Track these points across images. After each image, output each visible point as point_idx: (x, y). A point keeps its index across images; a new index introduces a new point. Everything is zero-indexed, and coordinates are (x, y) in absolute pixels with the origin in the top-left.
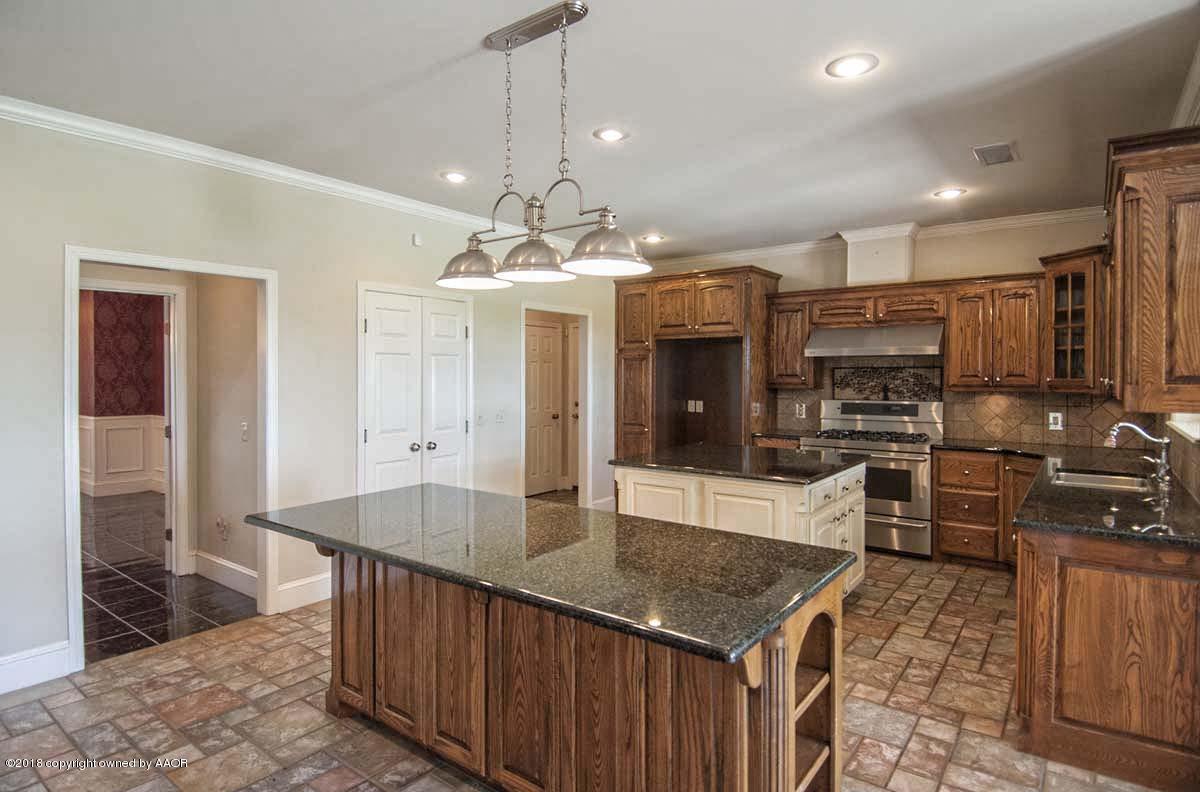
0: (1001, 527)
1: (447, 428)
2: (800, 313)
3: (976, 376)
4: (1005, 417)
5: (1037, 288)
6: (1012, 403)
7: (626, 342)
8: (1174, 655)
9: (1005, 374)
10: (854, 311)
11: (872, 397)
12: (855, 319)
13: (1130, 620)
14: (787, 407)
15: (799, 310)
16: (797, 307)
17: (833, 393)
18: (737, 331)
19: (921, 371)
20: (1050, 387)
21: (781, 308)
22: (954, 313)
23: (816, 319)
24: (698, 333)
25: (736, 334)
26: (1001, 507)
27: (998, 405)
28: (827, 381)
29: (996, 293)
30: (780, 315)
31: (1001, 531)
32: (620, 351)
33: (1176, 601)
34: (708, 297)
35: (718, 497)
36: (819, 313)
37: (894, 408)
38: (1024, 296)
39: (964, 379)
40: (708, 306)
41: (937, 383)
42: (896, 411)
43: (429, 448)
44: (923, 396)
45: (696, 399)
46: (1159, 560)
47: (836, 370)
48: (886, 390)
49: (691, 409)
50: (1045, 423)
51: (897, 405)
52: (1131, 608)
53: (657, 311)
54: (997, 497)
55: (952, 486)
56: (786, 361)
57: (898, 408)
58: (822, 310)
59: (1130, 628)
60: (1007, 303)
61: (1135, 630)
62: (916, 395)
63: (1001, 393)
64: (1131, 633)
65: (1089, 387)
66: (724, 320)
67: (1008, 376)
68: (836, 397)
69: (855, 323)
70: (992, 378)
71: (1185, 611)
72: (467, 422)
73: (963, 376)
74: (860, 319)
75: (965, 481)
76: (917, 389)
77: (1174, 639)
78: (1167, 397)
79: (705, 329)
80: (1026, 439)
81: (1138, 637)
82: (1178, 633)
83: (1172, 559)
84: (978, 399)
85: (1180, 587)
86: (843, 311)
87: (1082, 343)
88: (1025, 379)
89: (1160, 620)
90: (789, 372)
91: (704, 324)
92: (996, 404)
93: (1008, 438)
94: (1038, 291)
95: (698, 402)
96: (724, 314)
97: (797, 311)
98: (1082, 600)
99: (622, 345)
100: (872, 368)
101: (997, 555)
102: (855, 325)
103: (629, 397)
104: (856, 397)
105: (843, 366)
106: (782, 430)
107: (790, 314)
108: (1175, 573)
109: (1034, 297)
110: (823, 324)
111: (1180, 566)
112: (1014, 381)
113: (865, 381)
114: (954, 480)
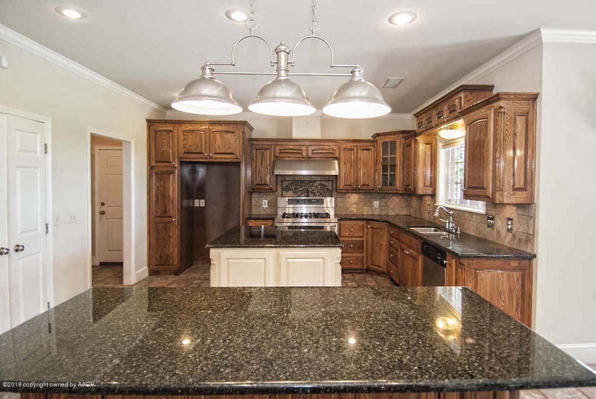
0: (365, 254)
1: (30, 231)
2: (269, 151)
3: (351, 185)
4: (357, 204)
5: (374, 146)
6: (360, 197)
7: (156, 162)
8: (515, 304)
9: (361, 185)
10: (297, 151)
11: (302, 195)
12: (298, 156)
13: (500, 292)
14: (257, 202)
15: (268, 149)
16: (267, 147)
17: (282, 193)
18: (238, 159)
19: (323, 183)
20: (380, 190)
21: (257, 147)
22: (342, 156)
23: (277, 154)
24: (212, 158)
25: (236, 160)
26: (365, 245)
27: (355, 198)
28: (279, 187)
29: (359, 148)
30: (258, 151)
31: (365, 256)
32: (151, 168)
33: (515, 281)
34: (218, 136)
35: (289, 260)
36: (279, 151)
37: (313, 201)
38: (369, 150)
39: (346, 186)
40: (219, 142)
41: (330, 188)
42: (313, 202)
43: (17, 251)
44: (325, 195)
45: (200, 198)
46: (510, 265)
47: (284, 182)
48: (308, 192)
49: (197, 205)
50: (372, 206)
51: (314, 199)
52: (501, 287)
53: (181, 143)
54: (363, 240)
55: (345, 237)
56: (261, 176)
57: (315, 201)
58: (280, 150)
59: (500, 295)
60: (363, 153)
61: (502, 296)
62: (321, 194)
63: (357, 193)
64: (501, 297)
65: (397, 190)
66: (229, 151)
67: (363, 185)
68: (284, 196)
69: (298, 157)
70: (357, 186)
71: (518, 284)
72: (47, 224)
73: (345, 185)
74: (300, 155)
75: (351, 234)
76: (322, 191)
77: (515, 296)
78: (513, 197)
79: (217, 156)
80: (365, 213)
81: (503, 299)
82: (516, 294)
83: (514, 264)
84: (347, 195)
85: (517, 275)
86: (291, 151)
87: (395, 171)
88: (369, 187)
89: (511, 291)
90: (263, 183)
91: (216, 153)
92: (354, 198)
93: (358, 213)
94: (374, 148)
95: (201, 200)
96: (229, 148)
97: (267, 149)
98: (483, 287)
99: (153, 164)
100: (301, 181)
101: (363, 267)
102: (297, 159)
103: (160, 198)
104: (294, 195)
105: (288, 179)
106: (253, 214)
107: (263, 150)
108: (514, 269)
109: (373, 151)
110: (282, 157)
111: (516, 266)
112: (365, 188)
113: (298, 187)
114: (347, 234)
